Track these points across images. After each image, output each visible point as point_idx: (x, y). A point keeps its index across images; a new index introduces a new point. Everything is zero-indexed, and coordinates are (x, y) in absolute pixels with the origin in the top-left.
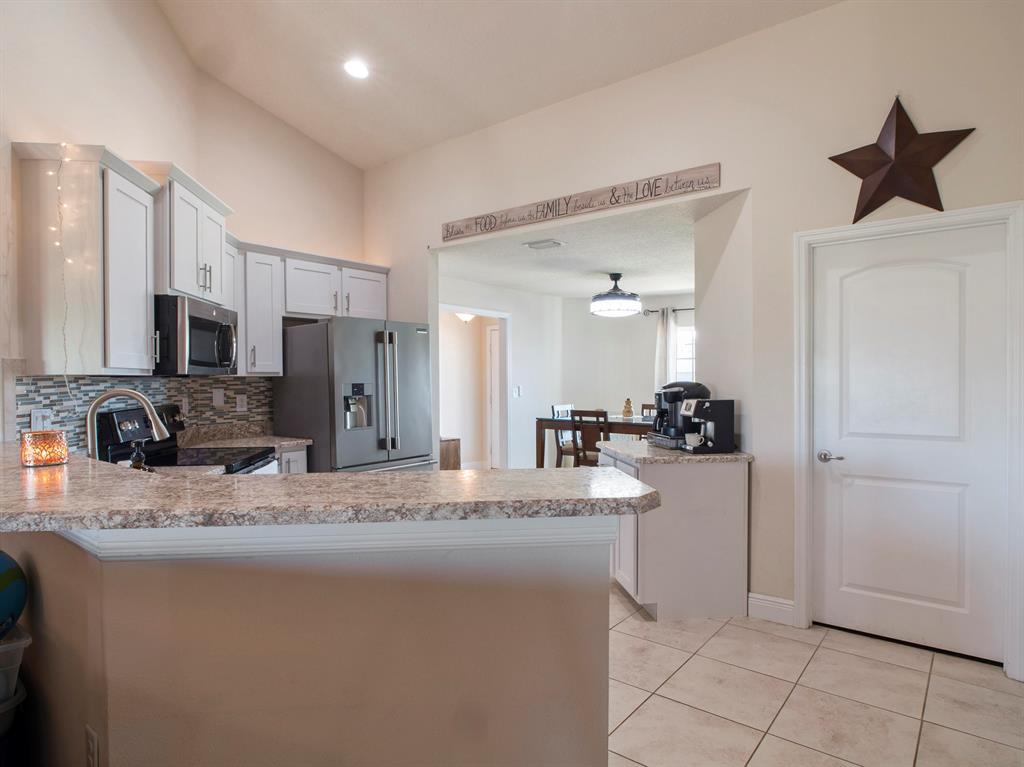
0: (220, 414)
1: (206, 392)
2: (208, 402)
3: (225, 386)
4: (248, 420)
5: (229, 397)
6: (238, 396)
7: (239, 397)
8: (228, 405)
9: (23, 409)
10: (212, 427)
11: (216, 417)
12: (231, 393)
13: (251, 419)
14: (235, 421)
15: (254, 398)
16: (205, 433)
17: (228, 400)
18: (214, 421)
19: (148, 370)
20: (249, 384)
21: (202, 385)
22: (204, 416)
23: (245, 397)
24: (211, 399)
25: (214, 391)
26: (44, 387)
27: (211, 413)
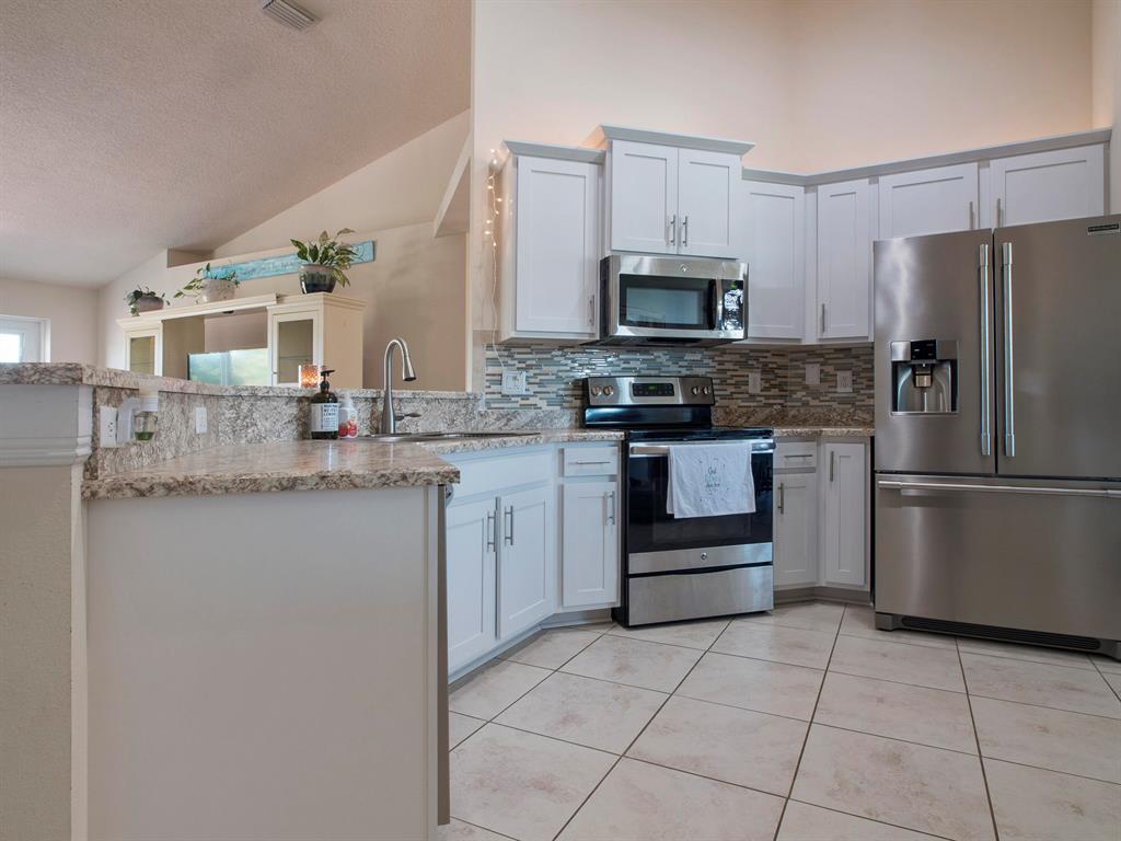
0: (816, 394)
1: (797, 368)
2: (800, 380)
3: (822, 360)
4: (853, 404)
5: (827, 374)
6: (838, 373)
7: (840, 374)
8: (827, 385)
9: (491, 370)
10: (802, 410)
11: (809, 399)
12: (830, 369)
13: (857, 403)
14: (835, 405)
15: (862, 375)
16: (794, 417)
17: (826, 378)
18: (806, 404)
19: (592, 335)
20: (857, 357)
21: (792, 360)
22: (794, 396)
23: (848, 374)
24: (803, 377)
25: (806, 366)
26: (518, 353)
27: (804, 393)
